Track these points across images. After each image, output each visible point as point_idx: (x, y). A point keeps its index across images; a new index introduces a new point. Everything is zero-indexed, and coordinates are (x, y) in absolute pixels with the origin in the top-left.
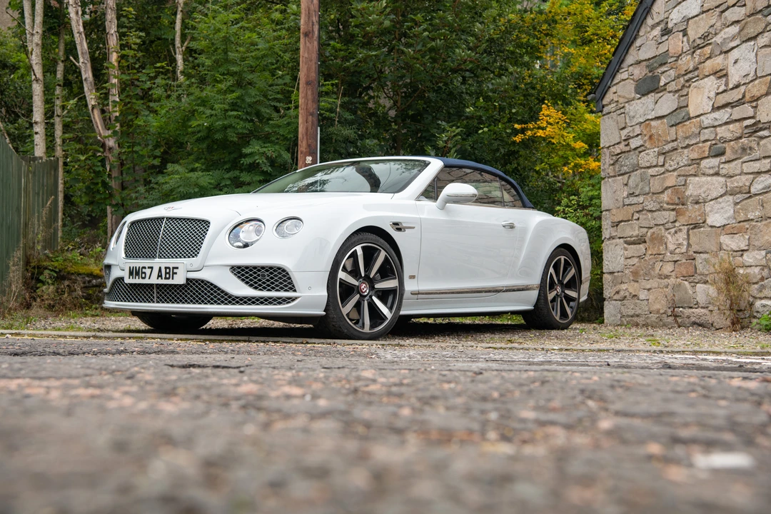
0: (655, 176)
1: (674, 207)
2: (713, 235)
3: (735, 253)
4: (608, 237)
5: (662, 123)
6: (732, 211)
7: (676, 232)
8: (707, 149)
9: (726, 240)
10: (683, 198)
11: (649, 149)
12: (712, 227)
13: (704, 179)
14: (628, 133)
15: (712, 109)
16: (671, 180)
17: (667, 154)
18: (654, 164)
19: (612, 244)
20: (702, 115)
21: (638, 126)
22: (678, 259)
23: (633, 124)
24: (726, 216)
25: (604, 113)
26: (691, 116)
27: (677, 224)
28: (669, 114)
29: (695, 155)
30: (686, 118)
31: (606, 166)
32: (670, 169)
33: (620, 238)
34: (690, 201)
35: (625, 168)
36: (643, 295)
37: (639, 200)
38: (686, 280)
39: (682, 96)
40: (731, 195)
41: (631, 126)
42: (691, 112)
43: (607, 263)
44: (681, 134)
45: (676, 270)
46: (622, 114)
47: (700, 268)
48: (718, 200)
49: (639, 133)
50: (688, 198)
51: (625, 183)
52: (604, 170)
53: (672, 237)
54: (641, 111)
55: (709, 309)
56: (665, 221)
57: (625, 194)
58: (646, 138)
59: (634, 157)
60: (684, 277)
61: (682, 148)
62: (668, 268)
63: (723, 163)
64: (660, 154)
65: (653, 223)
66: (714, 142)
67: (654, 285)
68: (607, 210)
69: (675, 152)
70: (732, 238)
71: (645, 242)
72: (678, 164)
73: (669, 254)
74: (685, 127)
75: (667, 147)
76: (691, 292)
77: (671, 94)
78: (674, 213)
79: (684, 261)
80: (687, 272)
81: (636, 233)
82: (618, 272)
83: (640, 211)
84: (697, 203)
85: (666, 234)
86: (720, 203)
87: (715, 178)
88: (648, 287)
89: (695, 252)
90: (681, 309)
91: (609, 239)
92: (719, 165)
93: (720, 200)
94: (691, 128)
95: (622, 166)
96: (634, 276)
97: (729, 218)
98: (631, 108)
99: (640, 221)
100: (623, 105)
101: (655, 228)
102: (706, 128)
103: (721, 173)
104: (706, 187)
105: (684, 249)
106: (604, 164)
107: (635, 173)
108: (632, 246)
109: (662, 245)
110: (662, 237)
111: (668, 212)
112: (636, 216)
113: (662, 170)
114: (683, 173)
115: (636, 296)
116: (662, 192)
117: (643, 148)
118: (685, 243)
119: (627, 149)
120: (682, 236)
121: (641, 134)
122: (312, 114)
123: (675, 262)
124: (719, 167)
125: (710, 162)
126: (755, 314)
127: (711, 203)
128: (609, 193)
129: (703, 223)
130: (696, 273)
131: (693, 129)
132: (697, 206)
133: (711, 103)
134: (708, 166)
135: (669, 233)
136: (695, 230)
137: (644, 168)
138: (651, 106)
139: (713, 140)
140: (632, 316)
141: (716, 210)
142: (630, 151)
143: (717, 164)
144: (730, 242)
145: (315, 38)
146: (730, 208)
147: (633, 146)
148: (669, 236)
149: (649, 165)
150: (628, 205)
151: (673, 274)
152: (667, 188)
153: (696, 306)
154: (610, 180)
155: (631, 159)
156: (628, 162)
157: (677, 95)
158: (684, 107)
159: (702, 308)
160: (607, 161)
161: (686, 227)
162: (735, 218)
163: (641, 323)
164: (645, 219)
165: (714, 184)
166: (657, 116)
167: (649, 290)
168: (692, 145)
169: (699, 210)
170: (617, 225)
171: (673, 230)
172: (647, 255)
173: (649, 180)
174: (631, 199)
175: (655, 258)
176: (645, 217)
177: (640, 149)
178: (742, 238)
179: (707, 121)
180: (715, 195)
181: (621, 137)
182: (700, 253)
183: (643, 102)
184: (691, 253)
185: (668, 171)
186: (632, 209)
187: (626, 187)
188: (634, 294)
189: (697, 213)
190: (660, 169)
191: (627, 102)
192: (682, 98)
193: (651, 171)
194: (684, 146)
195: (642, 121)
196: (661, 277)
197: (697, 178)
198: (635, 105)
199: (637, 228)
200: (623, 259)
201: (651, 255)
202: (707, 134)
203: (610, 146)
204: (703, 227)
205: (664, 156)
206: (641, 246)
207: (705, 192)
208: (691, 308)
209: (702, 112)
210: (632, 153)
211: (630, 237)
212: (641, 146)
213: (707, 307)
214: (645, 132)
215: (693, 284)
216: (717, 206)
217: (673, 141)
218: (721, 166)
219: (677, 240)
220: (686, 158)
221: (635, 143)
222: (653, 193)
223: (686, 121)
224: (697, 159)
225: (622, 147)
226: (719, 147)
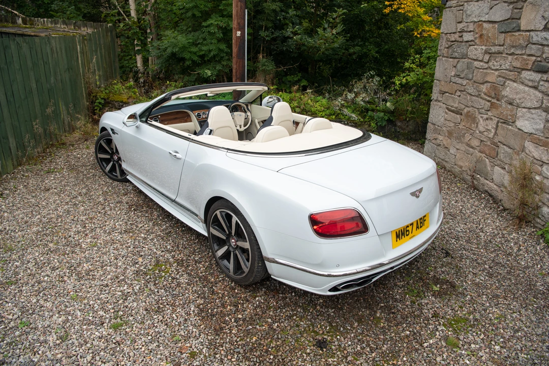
0: (479, 68)
1: (490, 99)
2: (519, 136)
3: (535, 161)
4: (435, 99)
5: (493, 27)
6: (542, 126)
7: (487, 119)
8: (531, 63)
9: (529, 146)
10: (498, 95)
11: (477, 45)
12: (519, 129)
13: (522, 87)
14: (463, 27)
15: (544, 28)
16: (492, 77)
17: (493, 55)
18: (480, 59)
19: (437, 105)
20: (532, 30)
21: (472, 24)
22: (485, 140)
23: (469, 21)
24: (535, 127)
25: (447, 6)
26: (522, 29)
27: (490, 113)
28: (501, 21)
29: (518, 64)
30: (517, 29)
31: (443, 48)
32: (493, 67)
33: (444, 103)
34: (505, 100)
35: (456, 54)
36: (452, 151)
37: (462, 82)
38: (487, 158)
39: (516, 8)
40: (544, 111)
41: (466, 22)
42: (522, 25)
43: (432, 116)
44: (508, 41)
45: (481, 147)
46: (460, 10)
47: (501, 156)
48: (531, 110)
49: (472, 30)
50: (504, 97)
51: (455, 65)
52: (440, 50)
53: (483, 121)
54: (477, 12)
55: (502, 189)
56: (480, 107)
57: (453, 74)
58: (477, 36)
59: (464, 47)
60: (486, 155)
61: (507, 54)
62: (475, 143)
63: (543, 80)
64: (486, 52)
65: (470, 104)
66: (539, 59)
67: (462, 148)
68: (437, 80)
69: (500, 55)
70: (537, 147)
71: (461, 114)
72: (501, 66)
73: (478, 132)
74: (513, 37)
75: (494, 49)
76: (489, 169)
77: (506, 4)
78: (489, 104)
79: (489, 143)
80: (490, 153)
81: (456, 105)
82: (438, 126)
83: (462, 91)
84: (511, 104)
85: (479, 117)
86: (532, 114)
87: (532, 90)
88: (458, 147)
89: (499, 142)
90: (478, 176)
91: (436, 100)
92: (539, 81)
93: (533, 111)
94: (519, 40)
95: (454, 52)
96: (448, 134)
97: (537, 130)
98: (469, 8)
99: (460, 98)
100: (462, 3)
101: (471, 108)
102: (534, 44)
103: (539, 88)
104: (523, 95)
105: (491, 135)
106: (441, 46)
107: (464, 60)
108: (452, 113)
109: (474, 124)
110: (475, 117)
111: (484, 101)
112: (458, 93)
113: (486, 66)
114: (503, 75)
115: (447, 148)
116: (483, 84)
117: (473, 43)
118: (493, 131)
119: (460, 39)
120: (491, 125)
121: (473, 31)
123: (482, 141)
124: (539, 83)
125: (531, 75)
126: (540, 216)
127: (524, 110)
128: (441, 68)
129: (512, 123)
130: (497, 157)
131: (521, 41)
132: (510, 107)
133: (544, 23)
134: (528, 78)
135: (482, 117)
136: (504, 125)
137: (472, 59)
138: (486, 10)
139: (538, 57)
140: (442, 160)
141: (526, 118)
142: (462, 42)
143: (537, 79)
144: (533, 150)
146: (541, 122)
147: (465, 39)
148: (481, 119)
149: (475, 58)
150: (453, 83)
151: (478, 148)
152: (487, 82)
153: (491, 181)
154: (443, 59)
155: (462, 49)
156: (459, 50)
157: (511, 6)
158: (517, 19)
159: (495, 184)
160: (444, 44)
161: (496, 119)
162: (543, 132)
163: (447, 168)
164: (465, 99)
165: (531, 96)
166: (490, 20)
167: (457, 149)
168: (517, 55)
169: (511, 111)
170: (443, 94)
171: (485, 116)
172: (461, 125)
173: (474, 70)
174: (457, 79)
175: (467, 130)
176: (465, 97)
177: (471, 43)
178: (545, 152)
179: (536, 37)
180: (529, 105)
181: (457, 29)
182: (504, 145)
183: (480, 5)
184: (496, 140)
185: (490, 68)
186: (456, 87)
187: (454, 69)
188: (446, 146)
189: (509, 113)
190: (485, 65)
191: (466, 2)
192: (515, 10)
193: (476, 64)
194: (509, 53)
195: (476, 20)
196: (468, 145)
197: (515, 84)
198: (472, 6)
199: (457, 102)
200: (443, 119)
201: (464, 126)
202: (533, 49)
203: (447, 34)
204: (512, 126)
205: (490, 55)
206: (458, 116)
207: (520, 99)
208: (487, 179)
209: (533, 28)
210: (463, 44)
211: (451, 106)
212: (471, 41)
213: (500, 187)
214: (477, 31)
215: (492, 164)
216: (529, 115)
217: (500, 45)
218: (541, 83)
219: (487, 125)
220: (509, 64)
221: (467, 37)
222: (475, 82)
223: (515, 32)
224: (519, 68)
225: (456, 36)
226: (543, 66)
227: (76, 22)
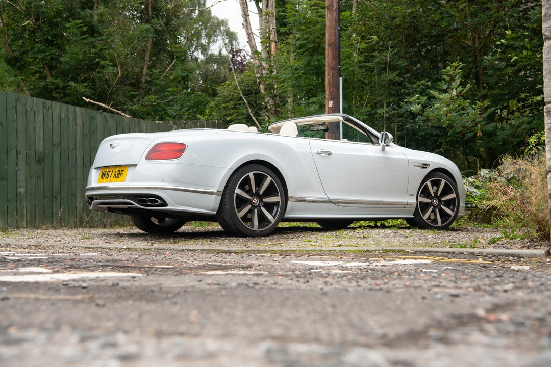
122: (332, 69)
145: (334, 9)
227: (186, 122)
